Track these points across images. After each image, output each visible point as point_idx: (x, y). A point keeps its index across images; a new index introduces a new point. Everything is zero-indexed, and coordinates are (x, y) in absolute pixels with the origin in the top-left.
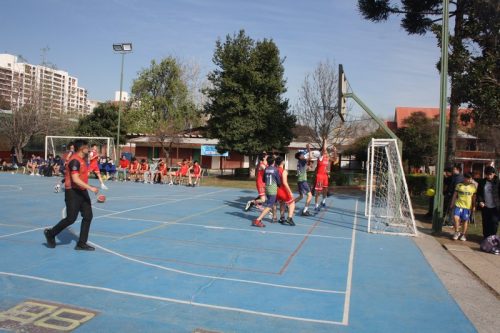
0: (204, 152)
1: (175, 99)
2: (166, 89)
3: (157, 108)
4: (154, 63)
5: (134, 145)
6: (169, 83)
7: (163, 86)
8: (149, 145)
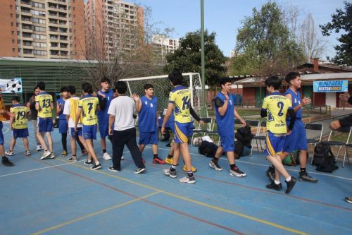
0: (317, 88)
1: (277, 41)
2: (269, 32)
3: (261, 51)
4: (255, 10)
5: (241, 87)
6: (270, 27)
7: (266, 30)
8: (255, 85)
